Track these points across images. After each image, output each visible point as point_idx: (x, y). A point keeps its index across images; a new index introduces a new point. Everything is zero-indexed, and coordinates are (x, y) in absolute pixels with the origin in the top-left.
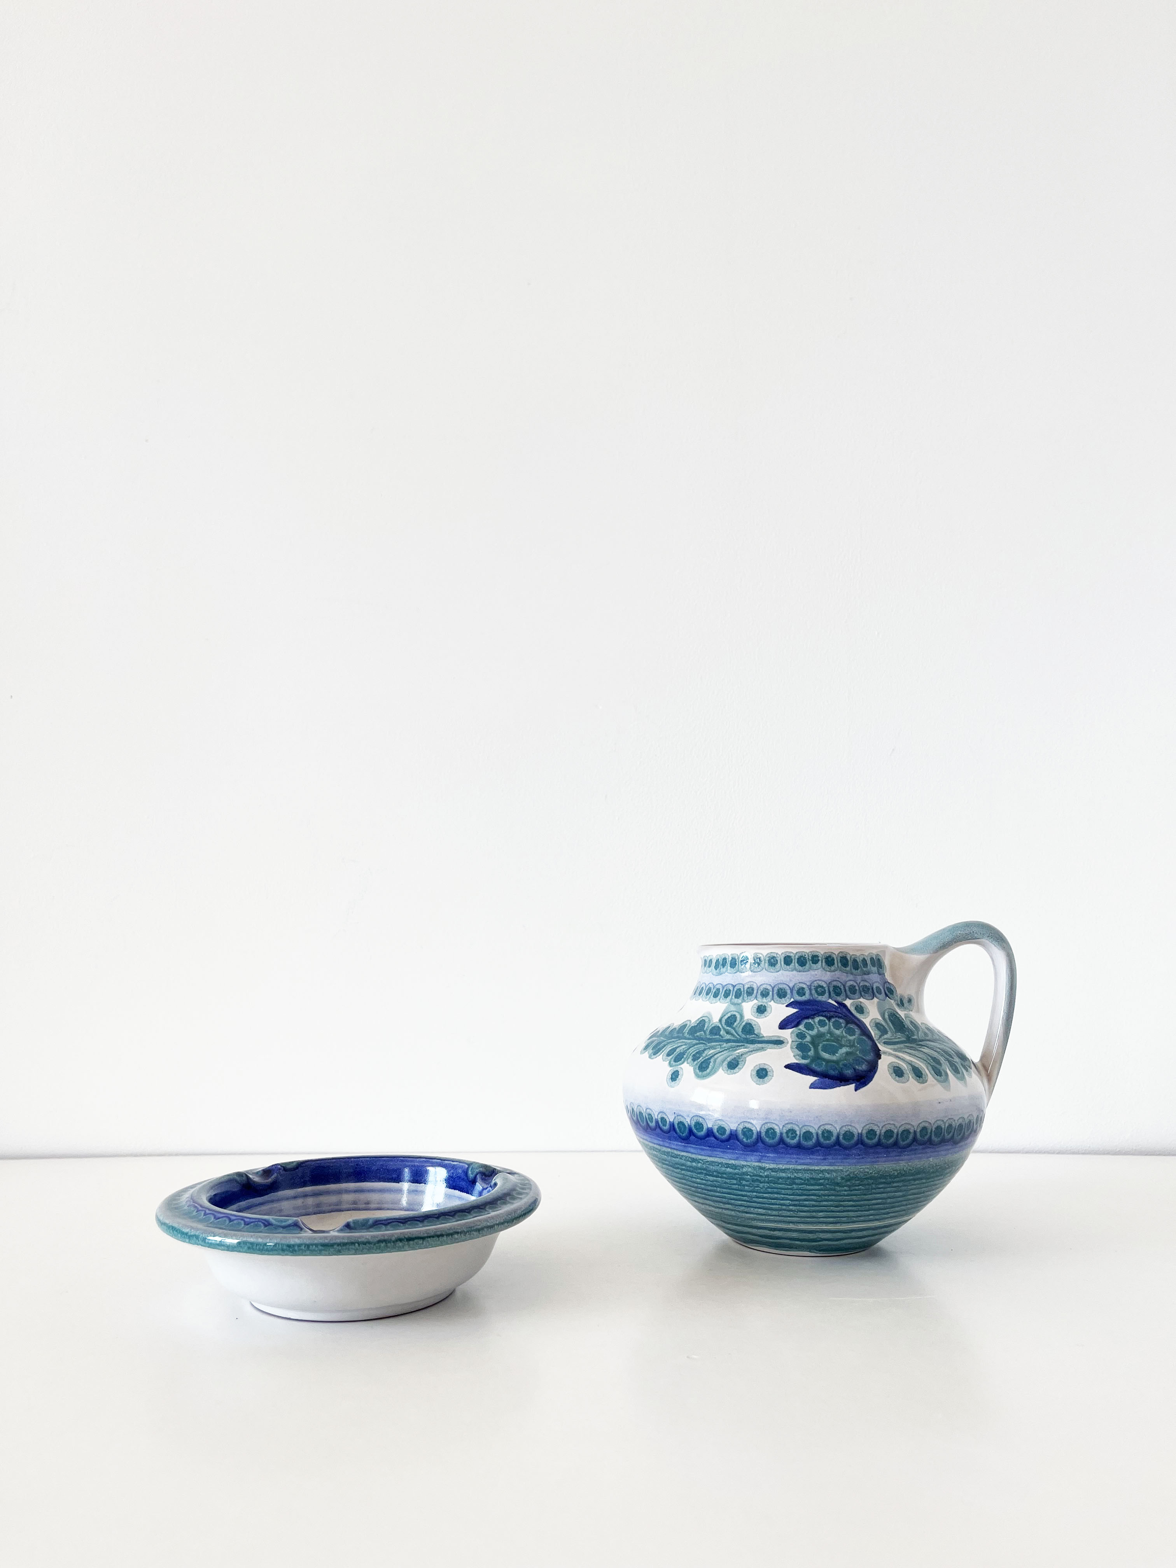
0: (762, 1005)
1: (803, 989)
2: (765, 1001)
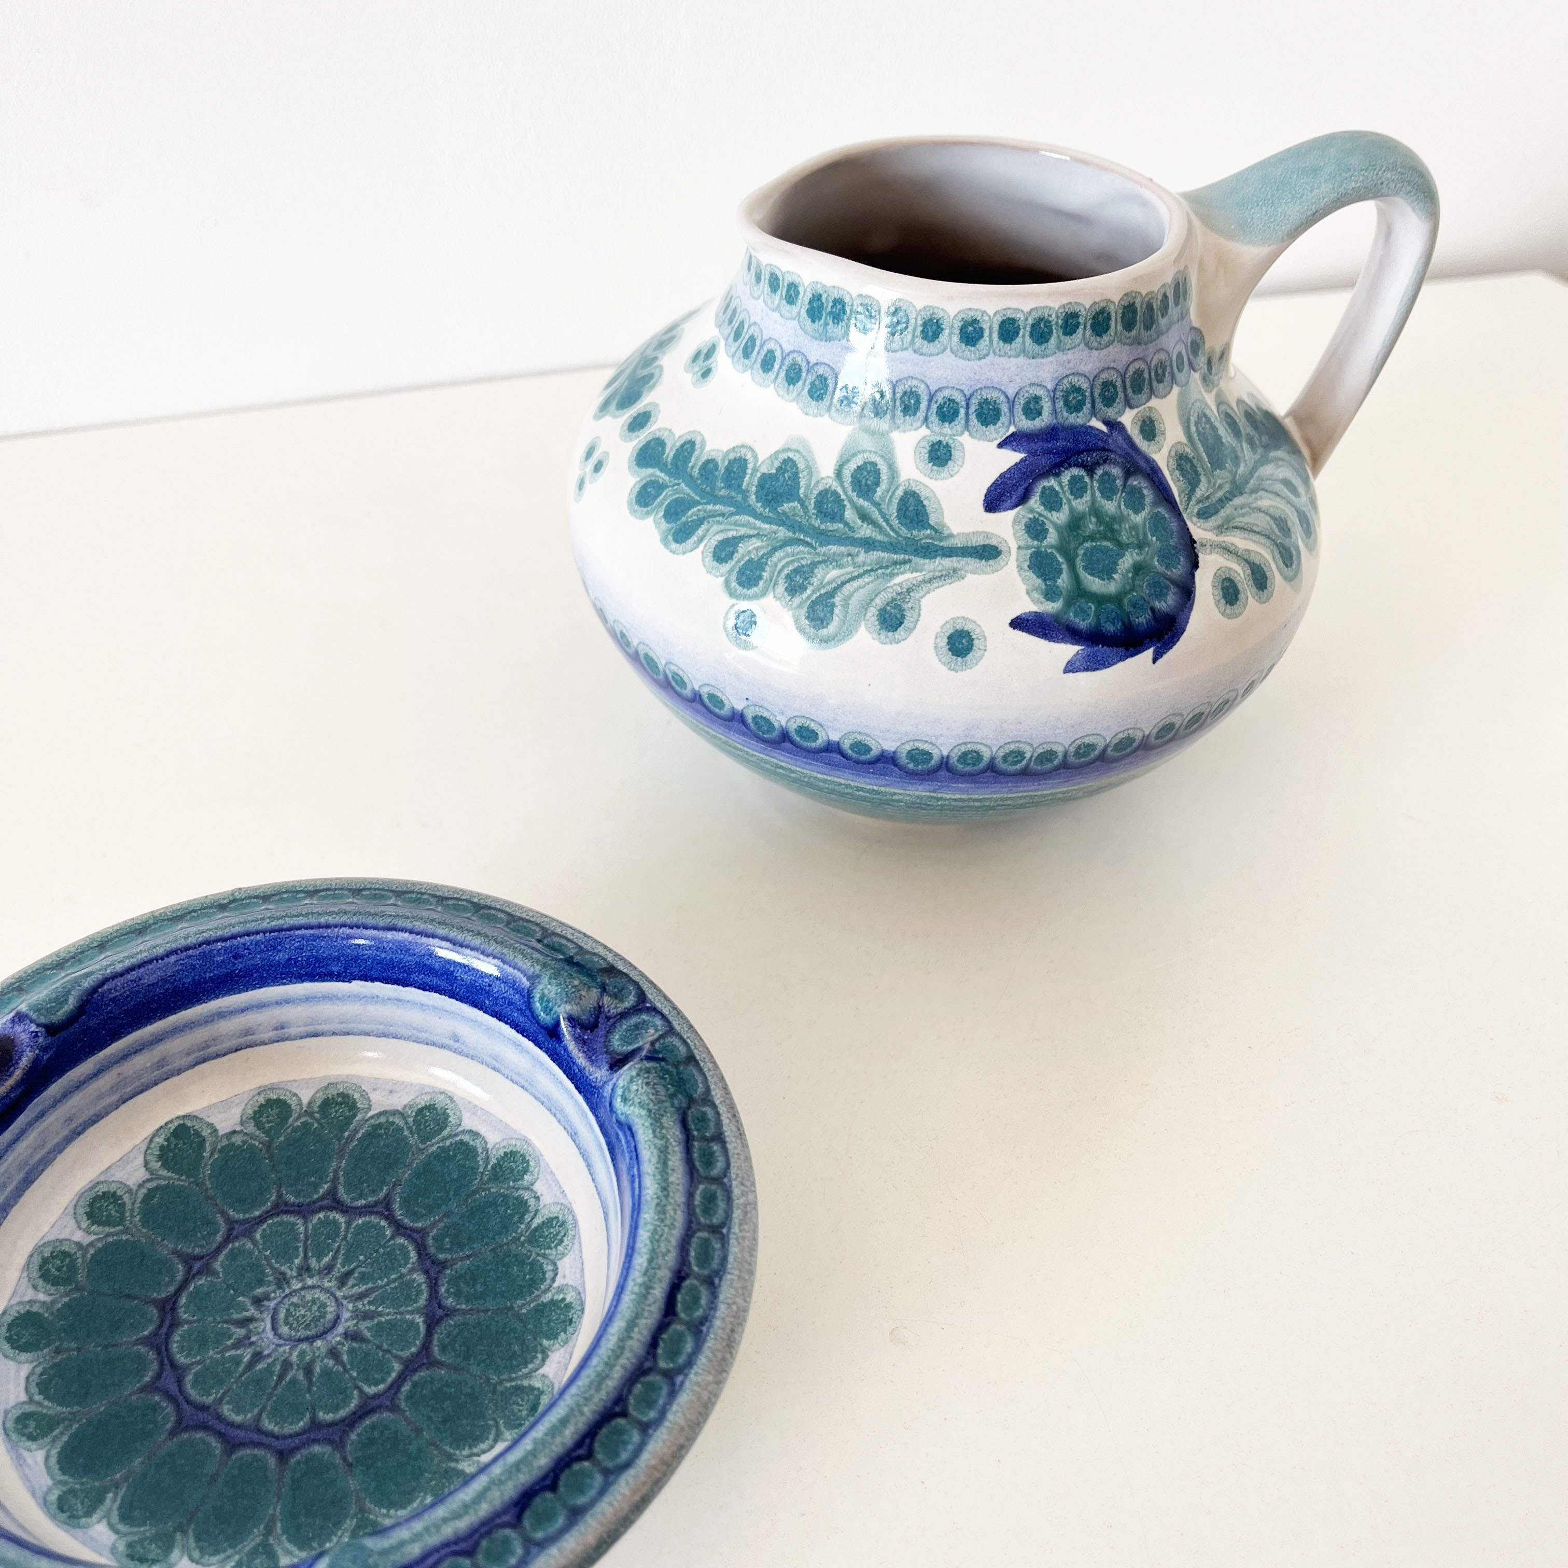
0: (940, 442)
1: (1037, 399)
2: (949, 432)
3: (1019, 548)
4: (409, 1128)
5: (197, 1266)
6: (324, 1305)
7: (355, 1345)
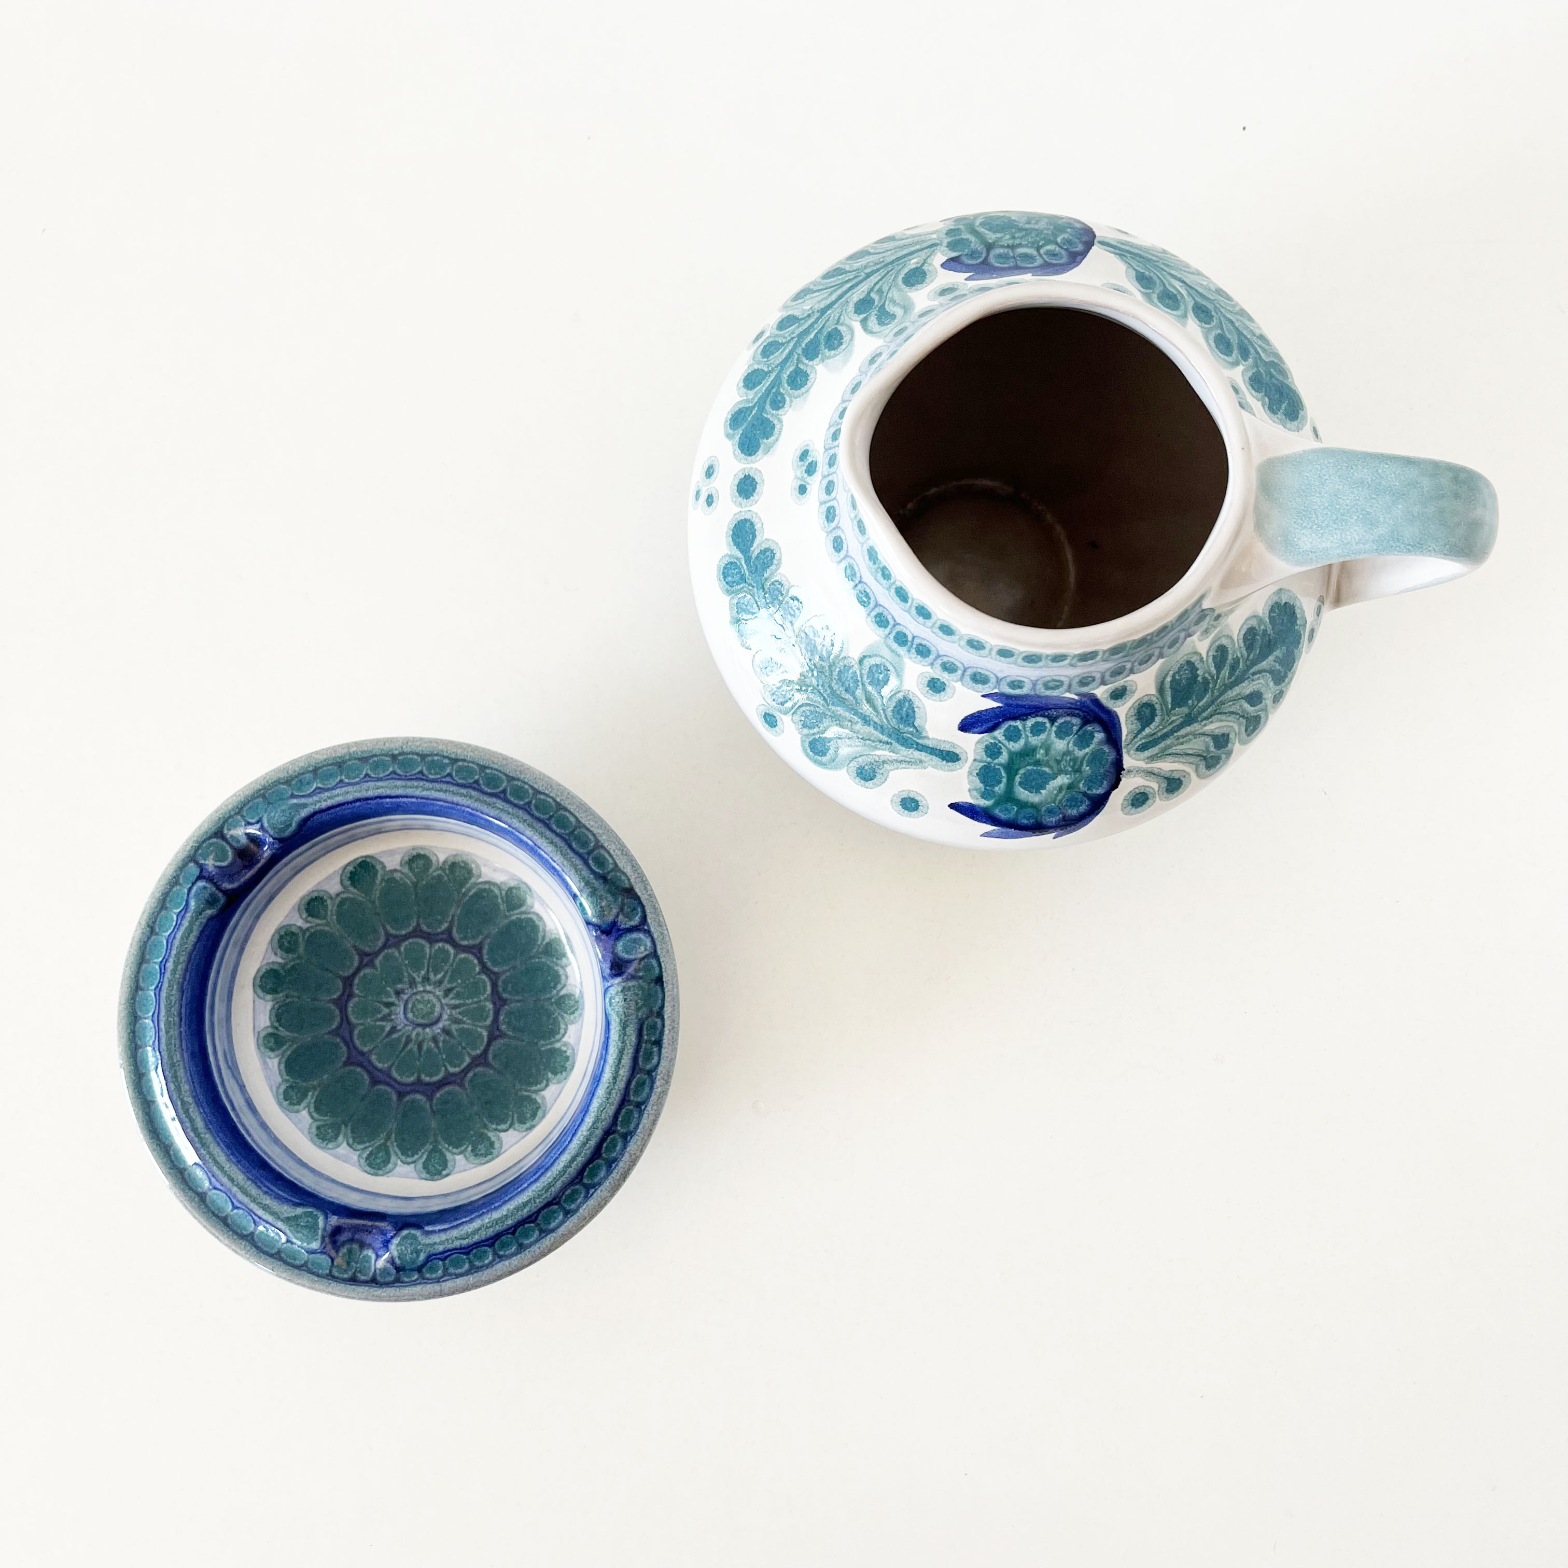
0: (938, 679)
1: (1021, 681)
2: (947, 677)
3: (975, 760)
4: (502, 898)
5: (366, 960)
6: (434, 1006)
7: (447, 1038)
